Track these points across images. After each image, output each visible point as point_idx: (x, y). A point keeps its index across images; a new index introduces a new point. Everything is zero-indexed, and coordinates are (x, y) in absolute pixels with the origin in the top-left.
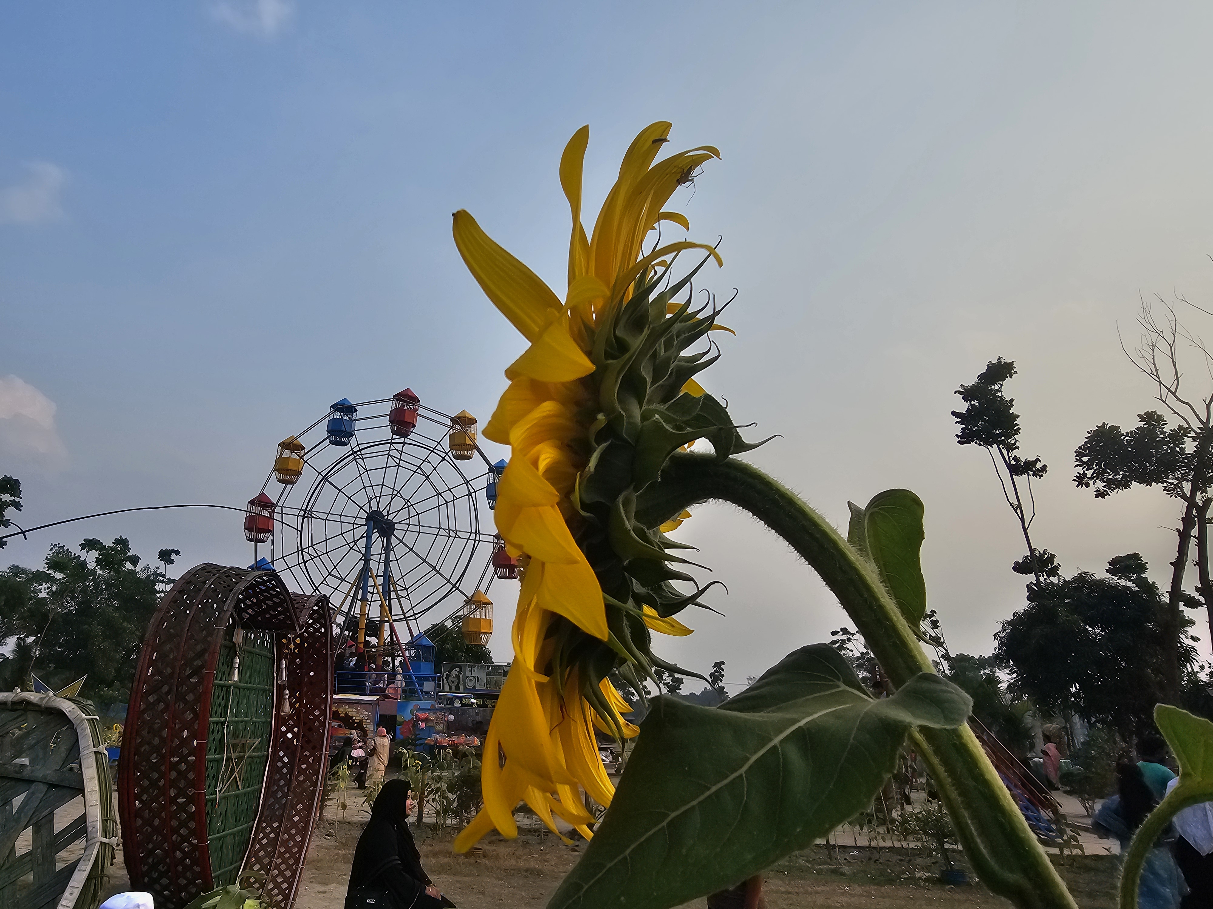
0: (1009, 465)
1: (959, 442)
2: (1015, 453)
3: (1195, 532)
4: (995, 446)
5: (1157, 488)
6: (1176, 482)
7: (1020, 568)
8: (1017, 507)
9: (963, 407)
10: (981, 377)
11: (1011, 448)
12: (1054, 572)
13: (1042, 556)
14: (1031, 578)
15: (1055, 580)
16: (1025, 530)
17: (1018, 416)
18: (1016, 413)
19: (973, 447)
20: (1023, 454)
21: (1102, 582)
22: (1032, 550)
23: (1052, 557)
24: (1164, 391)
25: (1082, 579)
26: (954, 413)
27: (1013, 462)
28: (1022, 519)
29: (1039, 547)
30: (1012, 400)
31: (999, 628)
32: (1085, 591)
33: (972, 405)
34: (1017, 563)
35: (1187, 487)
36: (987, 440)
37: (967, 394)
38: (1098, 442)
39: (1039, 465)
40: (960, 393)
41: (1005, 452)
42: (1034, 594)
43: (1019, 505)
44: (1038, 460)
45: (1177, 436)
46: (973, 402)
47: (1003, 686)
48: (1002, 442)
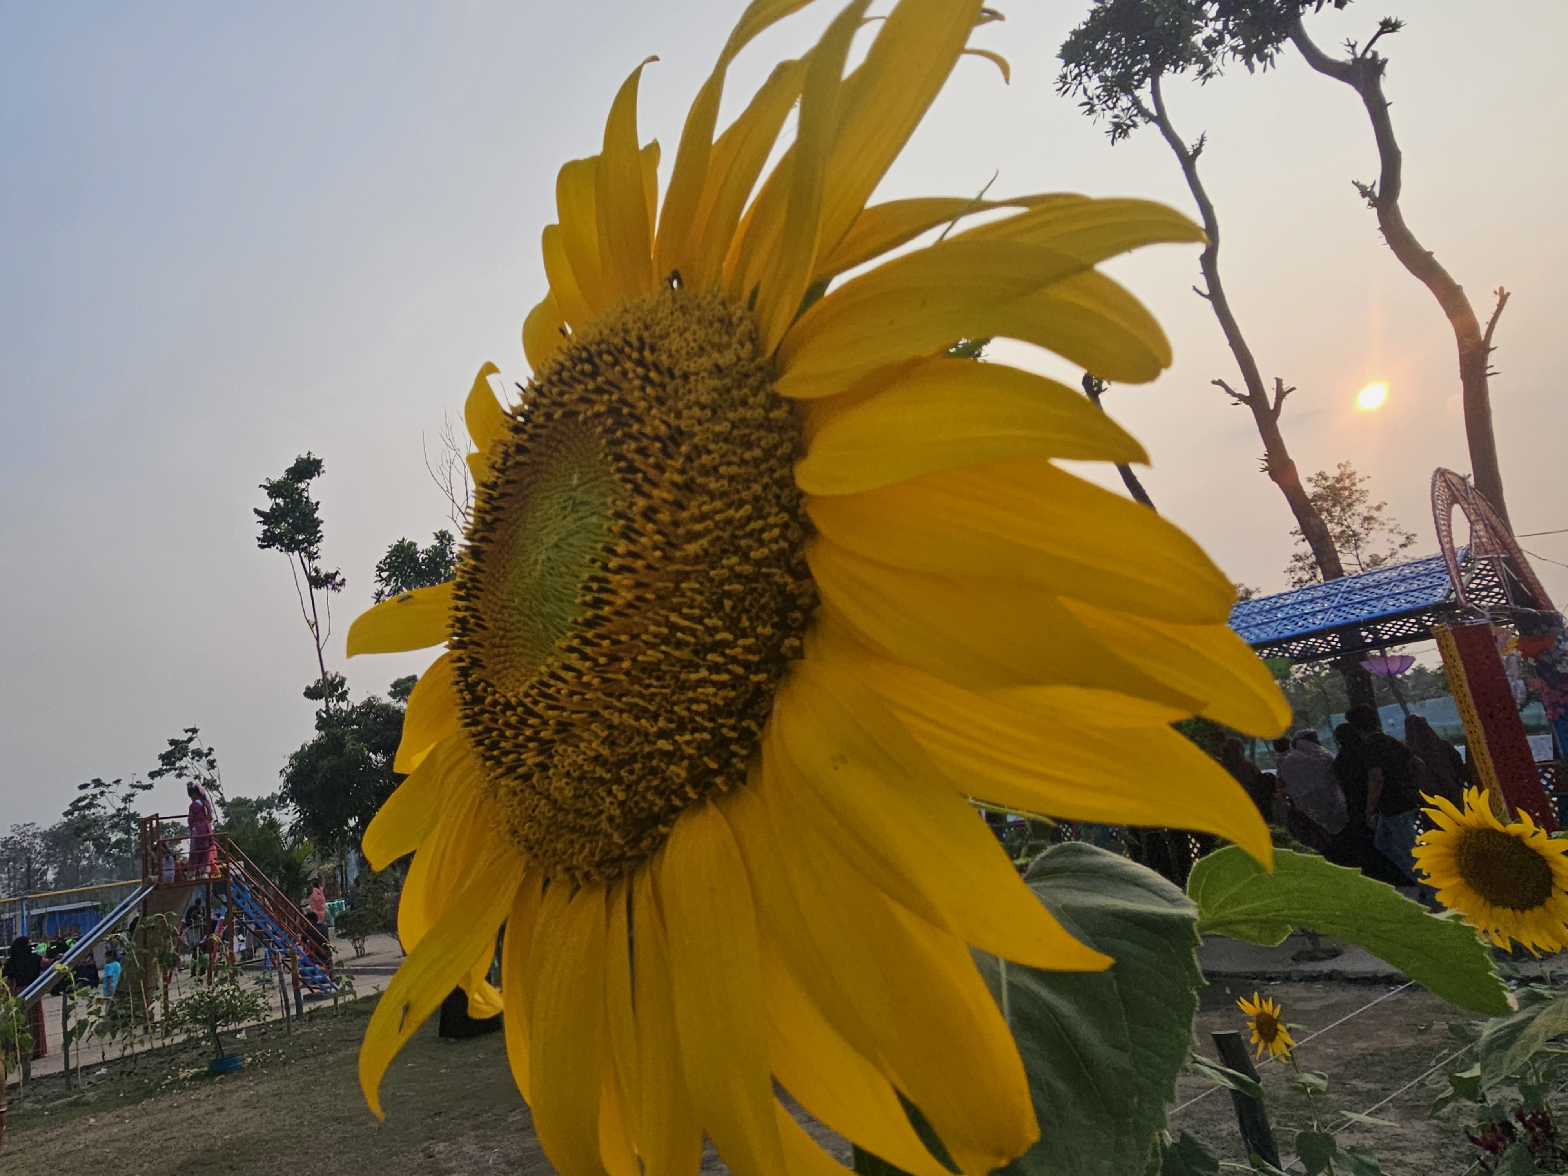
0: (310, 579)
1: (260, 546)
2: (316, 563)
4: (296, 553)
7: (312, 693)
8: (314, 625)
9: (267, 504)
10: (289, 471)
11: (312, 556)
12: (343, 697)
13: (333, 680)
14: (321, 704)
15: (343, 705)
16: (319, 651)
17: (322, 522)
18: (321, 518)
19: (274, 551)
20: (324, 566)
21: (386, 707)
22: (324, 674)
23: (343, 679)
24: (456, 510)
25: (369, 704)
26: (256, 511)
27: (313, 574)
28: (317, 639)
29: (331, 670)
30: (318, 503)
31: (286, 762)
32: (372, 716)
33: (277, 504)
34: (308, 688)
36: (290, 546)
37: (274, 490)
38: (397, 557)
39: (338, 579)
40: (265, 487)
41: (306, 561)
42: (322, 723)
43: (316, 623)
44: (337, 573)
46: (278, 501)
47: (285, 829)
48: (304, 549)
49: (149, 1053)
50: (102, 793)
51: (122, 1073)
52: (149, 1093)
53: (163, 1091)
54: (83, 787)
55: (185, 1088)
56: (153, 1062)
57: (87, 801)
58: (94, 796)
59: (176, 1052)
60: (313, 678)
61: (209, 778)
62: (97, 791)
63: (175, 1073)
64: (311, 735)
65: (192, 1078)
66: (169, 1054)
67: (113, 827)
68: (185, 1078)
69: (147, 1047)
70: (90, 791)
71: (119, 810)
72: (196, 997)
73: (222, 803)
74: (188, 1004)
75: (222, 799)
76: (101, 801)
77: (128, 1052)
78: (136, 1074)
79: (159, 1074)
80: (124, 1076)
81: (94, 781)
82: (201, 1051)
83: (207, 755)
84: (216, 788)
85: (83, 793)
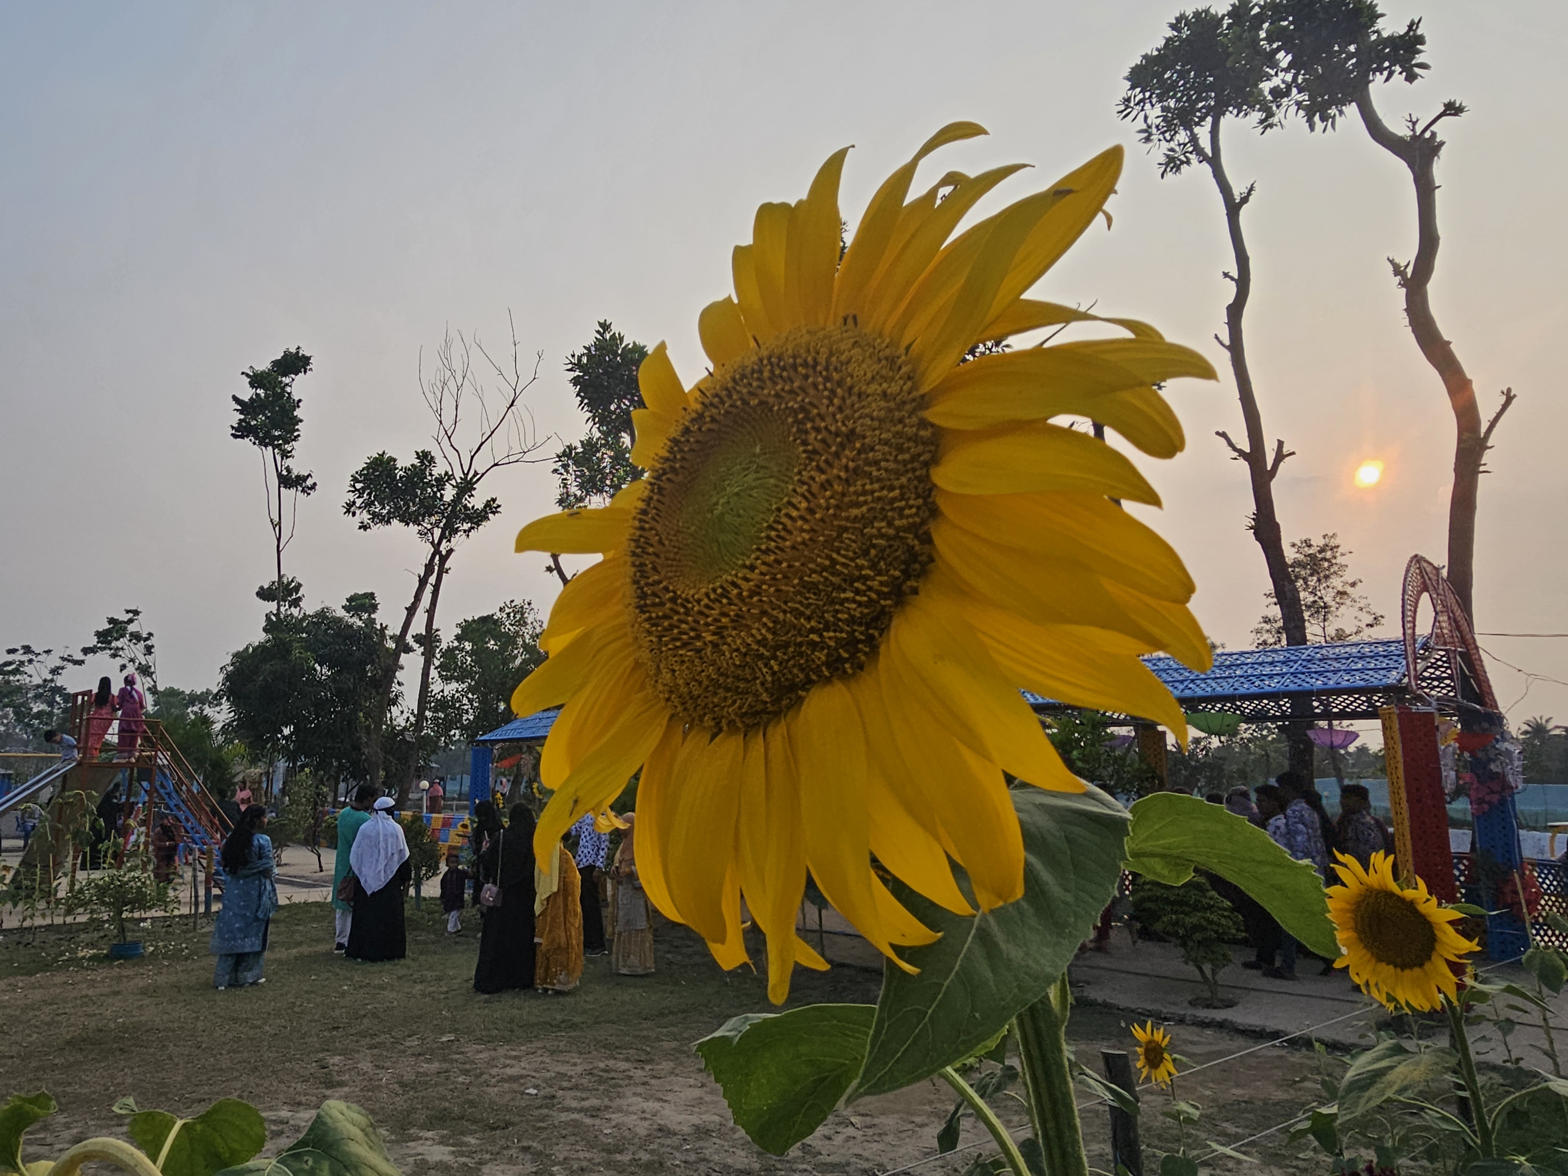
0: (280, 475)
1: (232, 435)
2: (288, 462)
3: (432, 579)
4: (270, 448)
5: (413, 528)
6: (429, 527)
7: (264, 594)
8: (277, 525)
9: (247, 393)
10: (275, 363)
11: (285, 455)
12: (296, 603)
13: (289, 584)
14: (272, 606)
15: (295, 611)
16: (279, 552)
17: (301, 421)
18: (300, 416)
19: (247, 443)
20: (297, 466)
21: (340, 620)
22: (280, 577)
23: (299, 585)
24: (442, 432)
25: (322, 614)
26: (235, 398)
27: (285, 473)
28: (279, 540)
29: (289, 573)
30: (300, 401)
31: (228, 660)
32: (323, 627)
33: (257, 395)
34: (262, 588)
35: (437, 532)
36: (265, 441)
37: (256, 380)
38: (375, 470)
39: (309, 482)
40: (247, 375)
41: (278, 458)
42: (272, 626)
43: (279, 523)
44: (309, 475)
45: (441, 482)
46: (258, 391)
47: (217, 727)
48: (278, 446)
49: (49, 928)
50: (30, 661)
51: (19, 943)
52: (45, 967)
53: (60, 967)
54: (11, 651)
55: (83, 967)
56: (53, 937)
57: (14, 666)
58: (22, 663)
59: (78, 931)
60: (268, 578)
61: (144, 663)
62: (25, 658)
63: (74, 951)
64: (259, 637)
65: (91, 959)
66: (69, 932)
67: (37, 697)
68: (84, 958)
69: (48, 921)
70: (18, 657)
71: (45, 681)
72: (107, 879)
73: (153, 690)
74: (96, 885)
75: (155, 686)
76: (28, 669)
77: (27, 924)
78: (34, 947)
79: (55, 950)
80: (21, 946)
81: (24, 647)
82: (102, 934)
83: (146, 639)
84: (150, 675)
85: (11, 657)
